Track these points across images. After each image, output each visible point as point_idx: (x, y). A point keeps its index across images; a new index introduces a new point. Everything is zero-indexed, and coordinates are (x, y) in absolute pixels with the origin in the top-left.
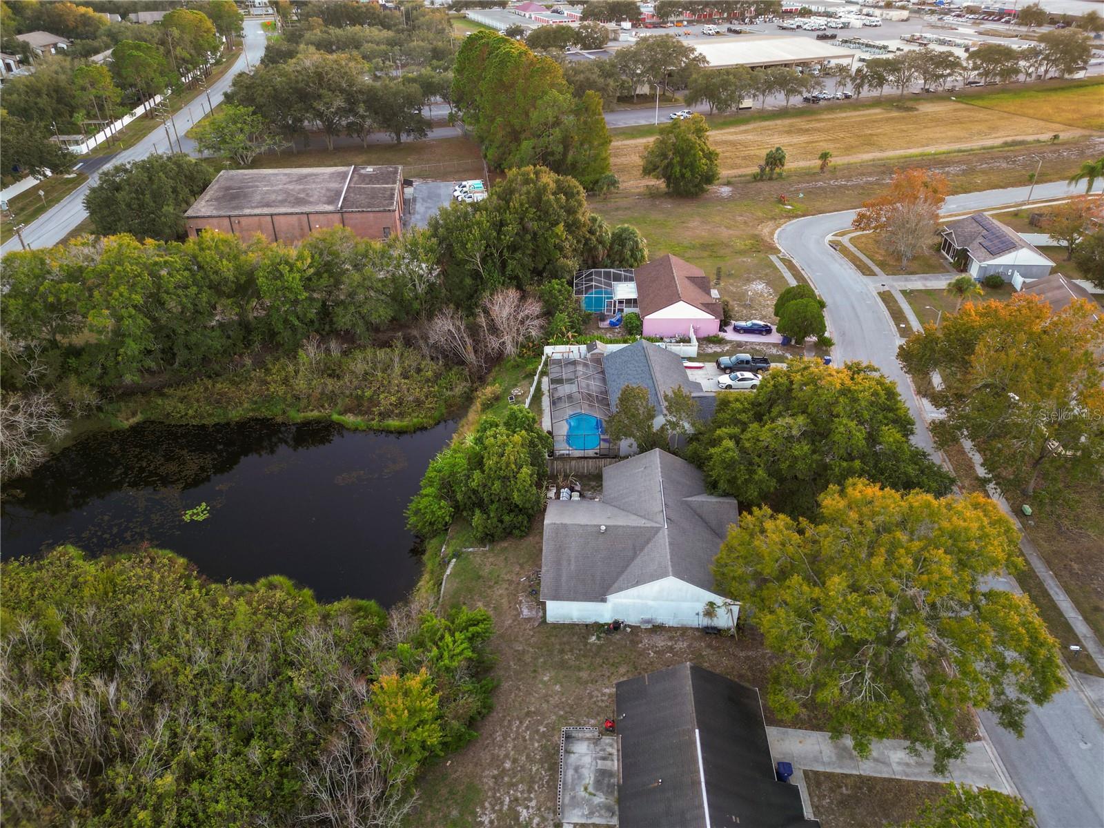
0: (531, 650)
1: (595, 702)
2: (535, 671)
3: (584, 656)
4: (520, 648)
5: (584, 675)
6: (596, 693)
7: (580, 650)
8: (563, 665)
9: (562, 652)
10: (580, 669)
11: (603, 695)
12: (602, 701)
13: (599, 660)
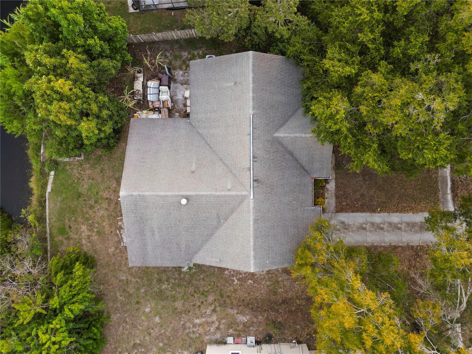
0: (133, 280)
1: (188, 334)
2: (138, 303)
3: (179, 285)
4: (124, 278)
5: (178, 305)
6: (188, 325)
7: (175, 279)
8: (160, 295)
9: (160, 281)
10: (174, 299)
11: (194, 326)
12: (194, 332)
13: (191, 290)
